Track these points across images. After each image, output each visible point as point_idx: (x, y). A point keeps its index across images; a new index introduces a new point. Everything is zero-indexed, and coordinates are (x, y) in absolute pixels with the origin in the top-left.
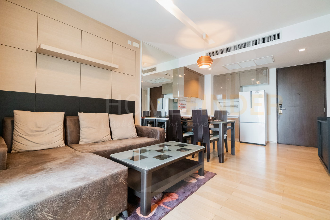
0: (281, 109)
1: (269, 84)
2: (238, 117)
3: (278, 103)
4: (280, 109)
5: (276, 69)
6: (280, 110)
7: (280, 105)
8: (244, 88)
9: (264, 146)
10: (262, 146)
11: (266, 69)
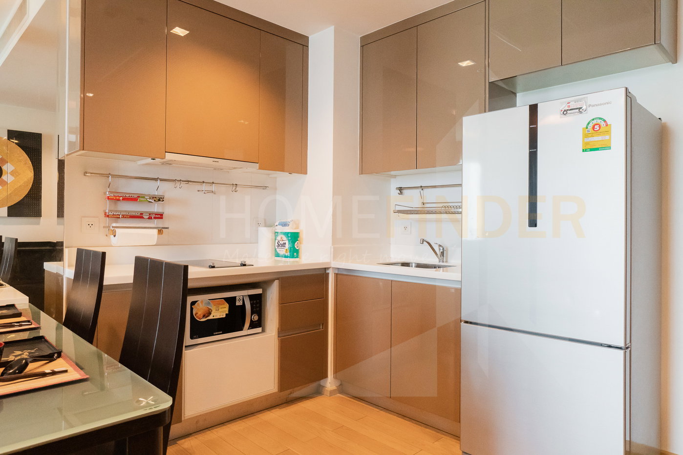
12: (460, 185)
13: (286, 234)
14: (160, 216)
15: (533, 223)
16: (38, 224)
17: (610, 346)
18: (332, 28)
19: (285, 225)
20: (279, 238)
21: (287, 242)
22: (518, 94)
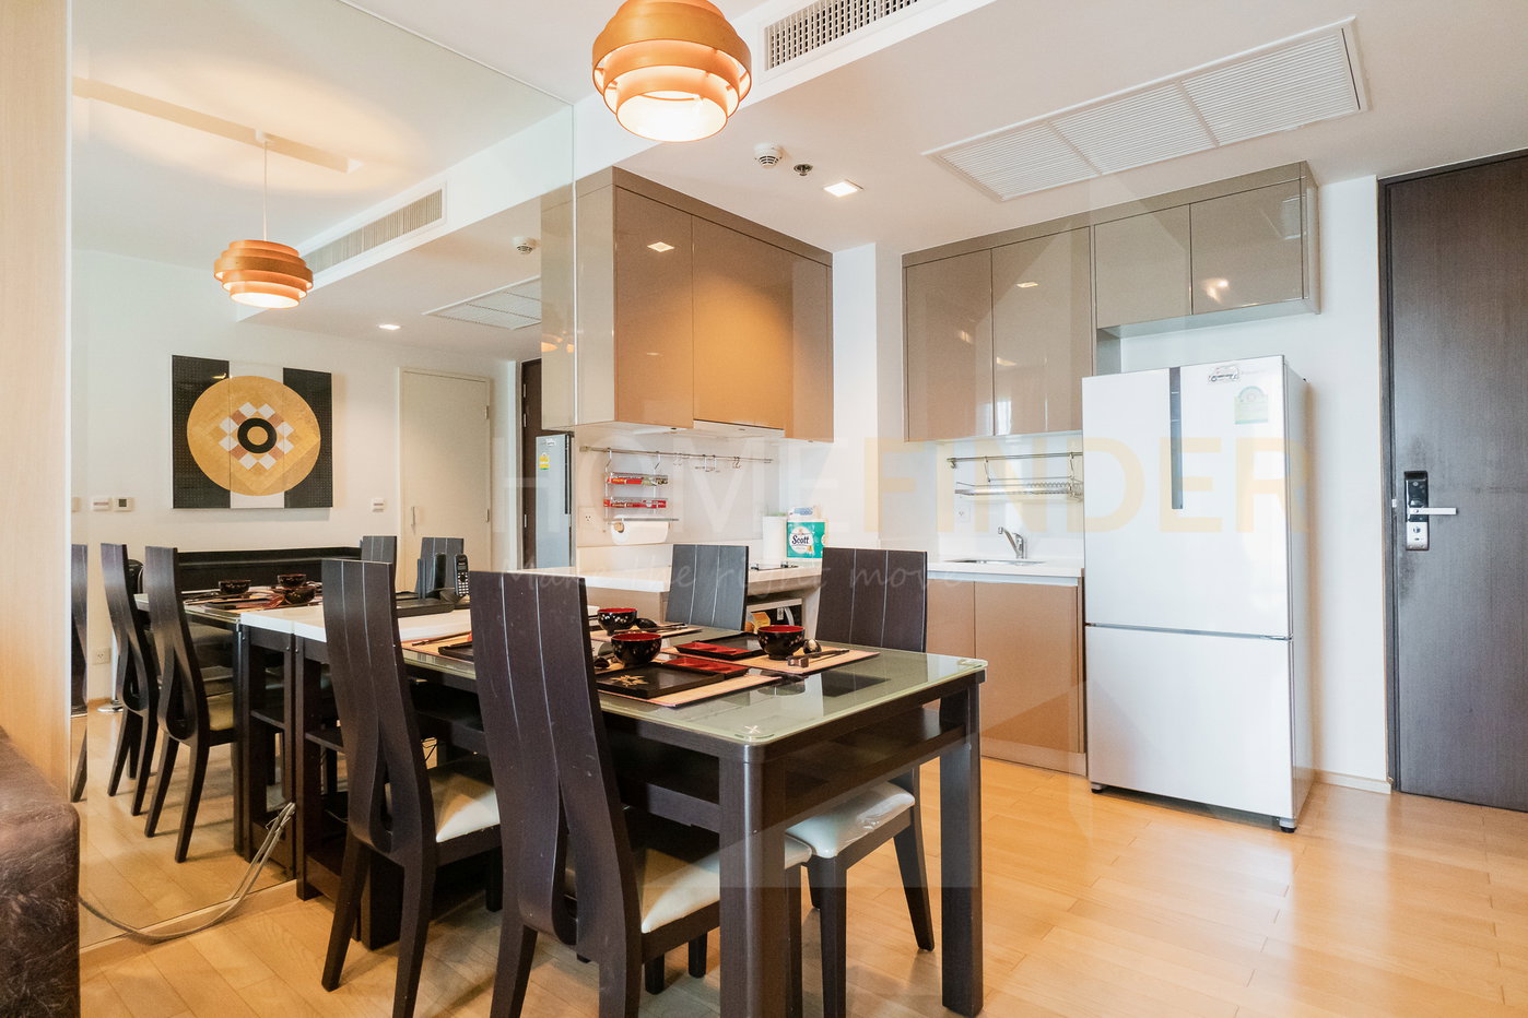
0: (1423, 511)
1: (1319, 307)
2: (1075, 584)
3: (1397, 464)
4: (1412, 511)
5: (1380, 182)
6: (1415, 518)
7: (1410, 475)
8: (1127, 347)
9: (1284, 829)
10: (1269, 836)
11: (1300, 179)
12: (1081, 454)
13: (806, 525)
14: (663, 504)
15: (1177, 503)
16: (327, 518)
17: (1270, 637)
18: (873, 246)
19: (806, 512)
20: (795, 531)
21: (811, 537)
22: (1123, 341)
